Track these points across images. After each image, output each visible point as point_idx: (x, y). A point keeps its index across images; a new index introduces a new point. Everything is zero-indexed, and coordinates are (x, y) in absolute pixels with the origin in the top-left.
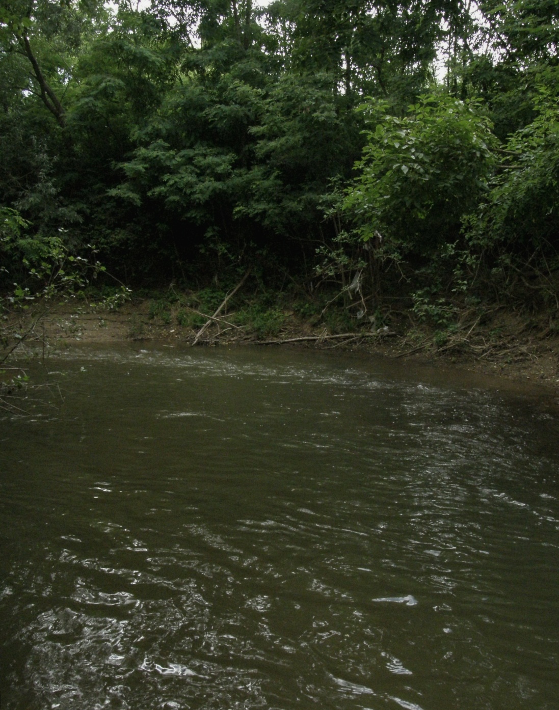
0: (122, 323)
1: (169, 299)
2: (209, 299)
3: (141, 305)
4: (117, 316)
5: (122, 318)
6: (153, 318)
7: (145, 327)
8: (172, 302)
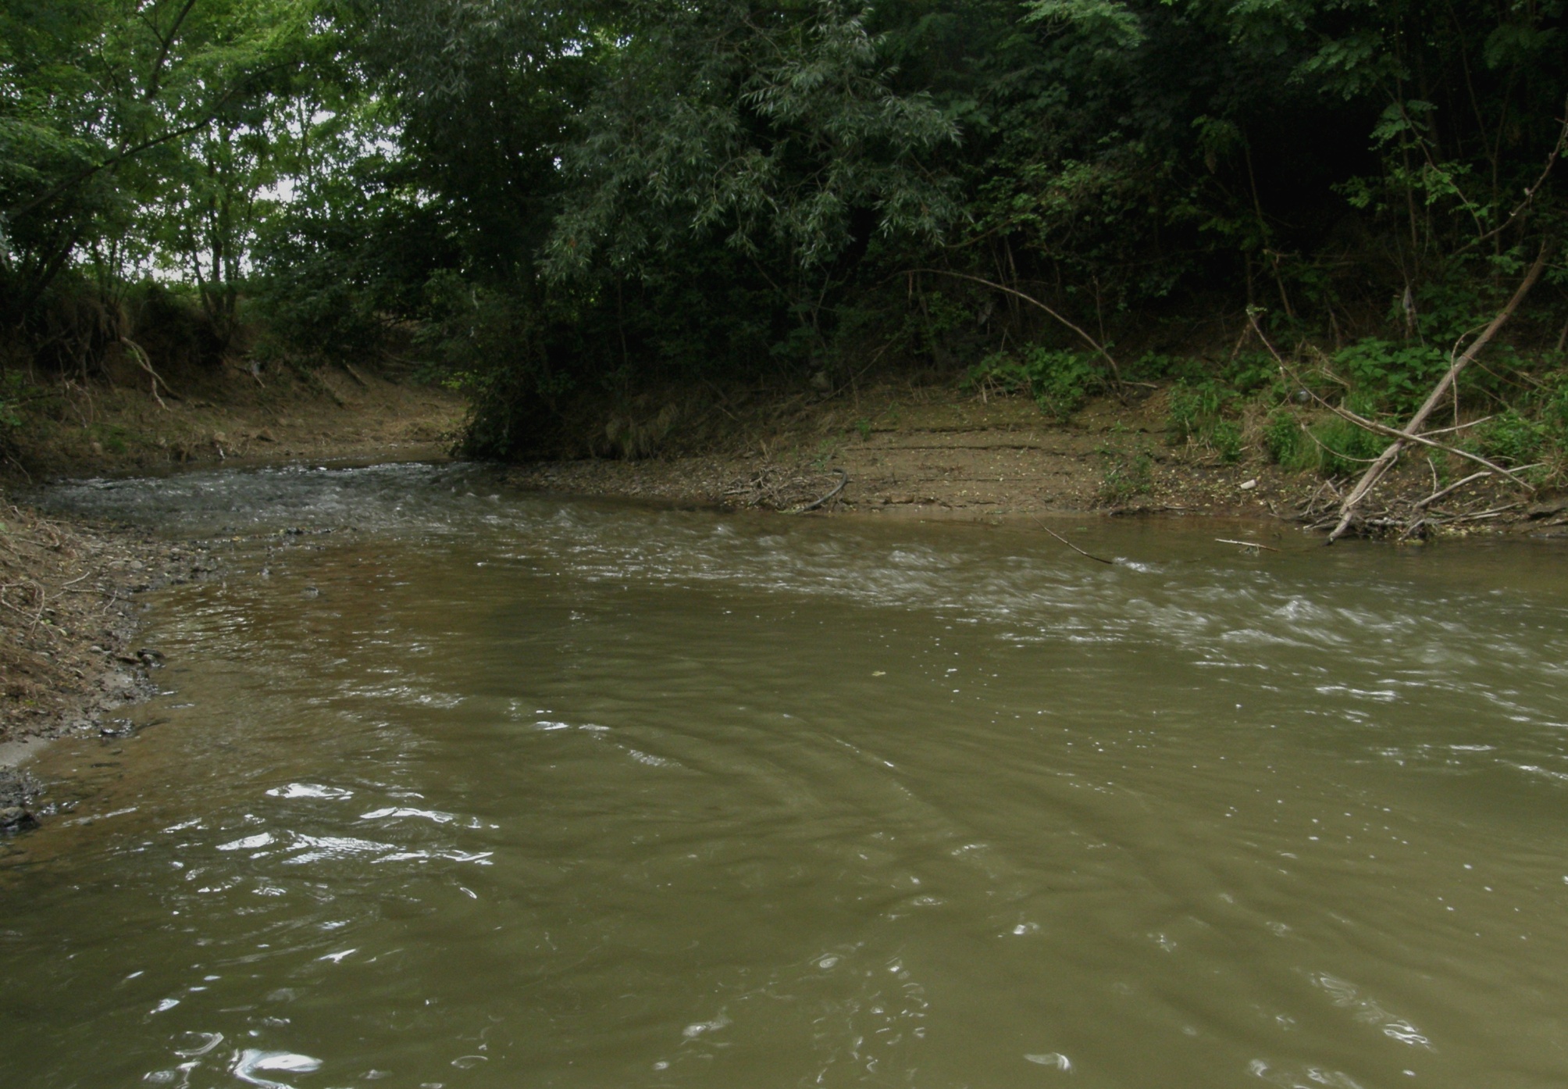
0: (1082, 458)
1: (1237, 381)
2: (1379, 372)
3: (1144, 403)
4: (1067, 437)
5: (1082, 443)
6: (1183, 441)
7: (1155, 470)
8: (1245, 392)
